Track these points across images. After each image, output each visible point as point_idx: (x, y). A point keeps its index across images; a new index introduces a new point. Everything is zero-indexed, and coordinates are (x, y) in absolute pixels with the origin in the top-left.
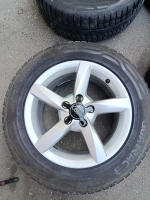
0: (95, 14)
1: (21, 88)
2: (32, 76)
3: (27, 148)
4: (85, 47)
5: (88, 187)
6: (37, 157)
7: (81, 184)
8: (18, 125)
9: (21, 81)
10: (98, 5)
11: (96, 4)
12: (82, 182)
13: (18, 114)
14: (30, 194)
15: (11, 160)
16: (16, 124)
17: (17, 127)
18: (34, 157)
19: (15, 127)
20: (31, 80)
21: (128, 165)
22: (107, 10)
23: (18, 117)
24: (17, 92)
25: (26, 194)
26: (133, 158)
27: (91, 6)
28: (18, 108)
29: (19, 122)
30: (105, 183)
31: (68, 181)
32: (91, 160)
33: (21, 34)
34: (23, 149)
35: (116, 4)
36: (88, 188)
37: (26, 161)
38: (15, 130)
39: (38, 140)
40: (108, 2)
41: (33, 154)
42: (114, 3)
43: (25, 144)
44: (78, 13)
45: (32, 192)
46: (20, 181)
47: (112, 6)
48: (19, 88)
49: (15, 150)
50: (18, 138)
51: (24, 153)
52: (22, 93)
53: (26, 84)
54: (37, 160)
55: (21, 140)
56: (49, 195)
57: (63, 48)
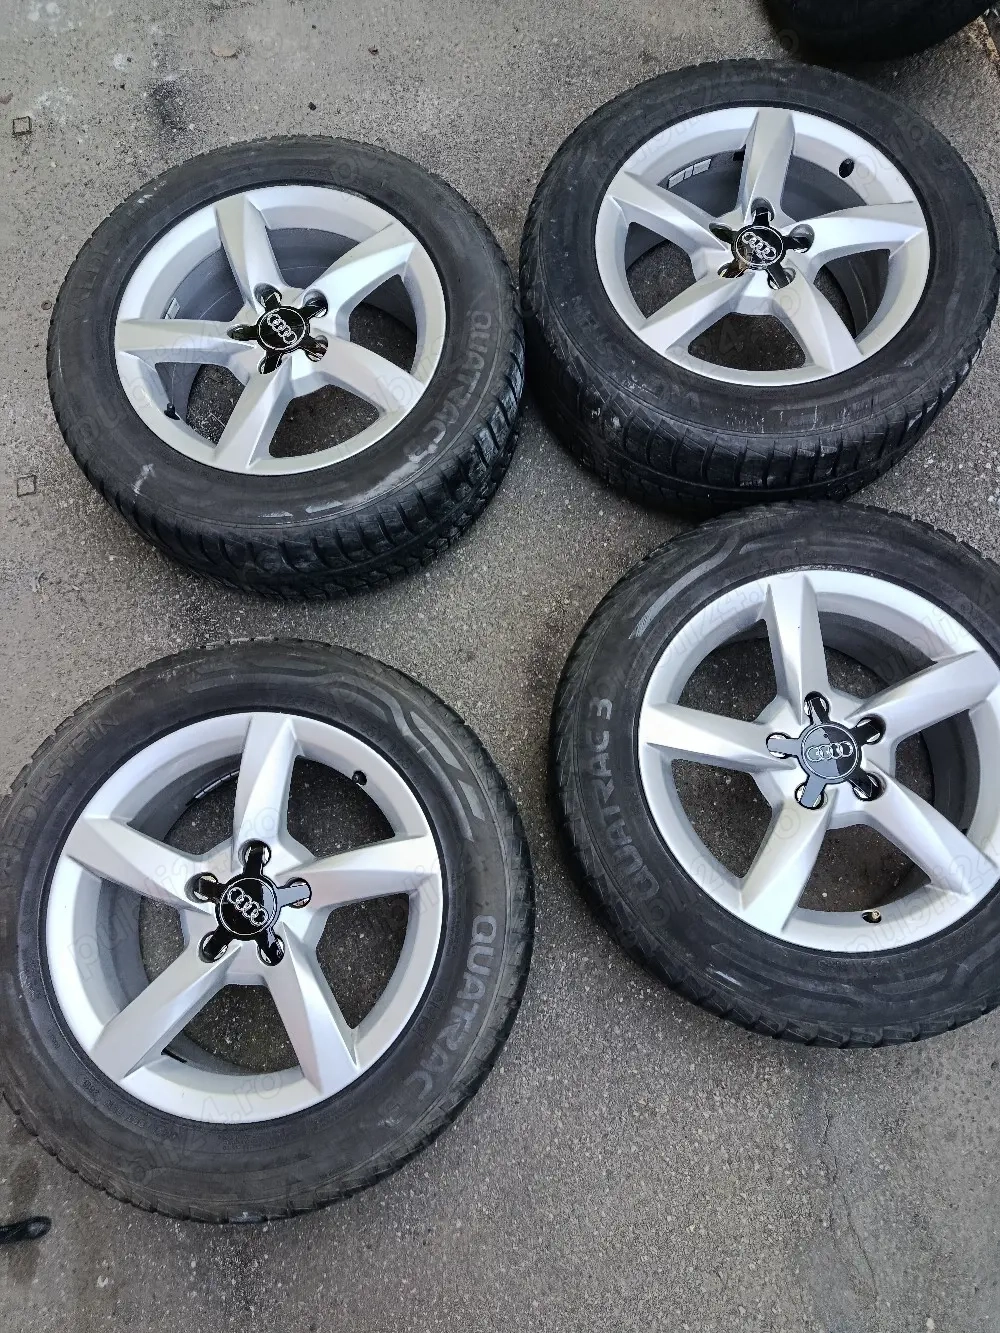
0: (300, 532)
1: (31, 842)
2: (70, 790)
3: (62, 1066)
4: (263, 664)
5: (289, 1184)
6: (99, 1096)
7: (261, 1175)
8: (23, 983)
9: (30, 813)
10: (309, 501)
11: (298, 496)
12: (264, 1167)
13: (22, 940)
14: (102, 1283)
15: (13, 1144)
16: (17, 981)
17: (20, 991)
18: (87, 1096)
19: (12, 991)
20: (67, 805)
21: (429, 1086)
22: (342, 512)
23: (25, 952)
24: (17, 858)
25: (83, 1286)
26: (445, 1057)
27: (281, 505)
28: (21, 919)
29: (27, 971)
30: (350, 1165)
31: (217, 1170)
32: (304, 1084)
33: (33, 583)
34: (47, 1070)
35: (373, 493)
36: (288, 1191)
37: (58, 1116)
38: (15, 1004)
39: (103, 1034)
40: (343, 485)
41: (86, 1085)
42: (364, 489)
43: (51, 1051)
44: (239, 532)
45: (107, 1272)
46: (54, 1230)
47: (359, 500)
48: (22, 845)
49: (17, 1079)
50: (26, 1033)
51: (49, 1087)
52: (34, 862)
53: (48, 826)
54: (101, 1108)
55: (36, 1038)
56: (183, 1275)
57: (182, 675)
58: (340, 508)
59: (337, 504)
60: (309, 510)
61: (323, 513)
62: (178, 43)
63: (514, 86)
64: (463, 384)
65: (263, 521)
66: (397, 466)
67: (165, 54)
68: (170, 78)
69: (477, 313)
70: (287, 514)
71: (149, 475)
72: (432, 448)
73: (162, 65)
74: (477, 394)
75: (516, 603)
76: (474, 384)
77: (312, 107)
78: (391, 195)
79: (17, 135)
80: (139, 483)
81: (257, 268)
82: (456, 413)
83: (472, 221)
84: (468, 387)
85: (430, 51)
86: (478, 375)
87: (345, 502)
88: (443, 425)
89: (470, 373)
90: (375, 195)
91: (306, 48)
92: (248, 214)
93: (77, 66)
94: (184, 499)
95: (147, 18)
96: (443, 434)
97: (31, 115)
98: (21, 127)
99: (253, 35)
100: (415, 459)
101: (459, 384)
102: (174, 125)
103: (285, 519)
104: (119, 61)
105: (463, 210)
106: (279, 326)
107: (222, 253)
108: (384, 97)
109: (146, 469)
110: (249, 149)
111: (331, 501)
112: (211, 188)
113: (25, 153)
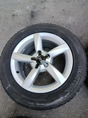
58: (44, 105)
59: (43, 104)
60: (37, 104)
61: (40, 105)
62: (36, 6)
63: (85, 18)
64: (75, 82)
65: (28, 104)
66: (58, 99)
67: (34, 7)
68: (34, 10)
69: (80, 66)
70: (33, 104)
71: (9, 87)
72: (66, 96)
73: (34, 9)
74: (77, 85)
75: (72, 113)
76: (77, 83)
77: (53, 17)
78: (66, 38)
79: (13, 16)
80: (7, 88)
81: (39, 47)
82: (72, 89)
83: (81, 46)
84: (76, 83)
85: (72, 11)
86: (78, 81)
87: (45, 104)
88: (69, 91)
89: (77, 80)
90: (63, 37)
91: (54, 8)
92: (39, 37)
93: (22, 7)
94: (14, 94)
95: (33, 2)
96: (69, 93)
97: (15, 13)
98: (13, 15)
99: (47, 6)
100: (62, 98)
101: (74, 82)
102: (33, 17)
103: (32, 105)
104: (28, 7)
105: (79, 43)
106: (40, 59)
107: (33, 42)
108: (64, 17)
109: (9, 85)
110: (42, 25)
111: (42, 104)
112: (34, 31)
113: (13, 18)
